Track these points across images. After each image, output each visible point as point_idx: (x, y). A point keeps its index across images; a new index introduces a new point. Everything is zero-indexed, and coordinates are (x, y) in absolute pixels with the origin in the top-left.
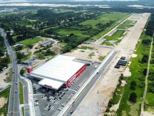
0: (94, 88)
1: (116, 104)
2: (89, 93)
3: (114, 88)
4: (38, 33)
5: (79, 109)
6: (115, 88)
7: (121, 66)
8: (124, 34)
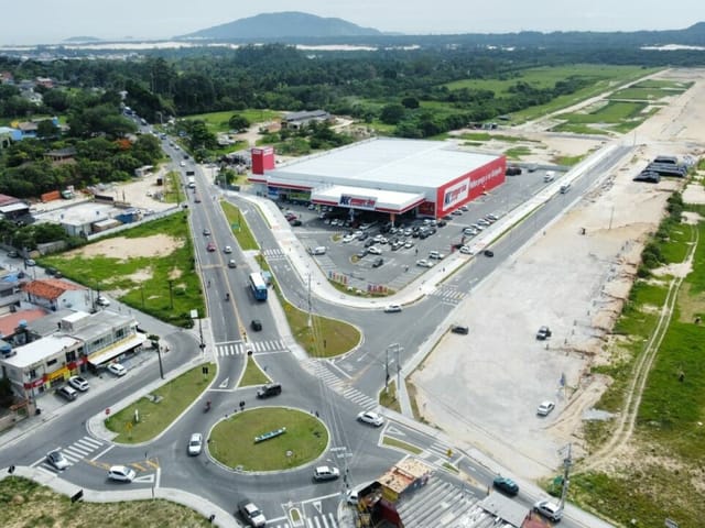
0: (559, 222)
1: (676, 262)
2: (544, 233)
3: (652, 224)
4: (259, 98)
5: (511, 267)
6: (657, 225)
7: (663, 178)
8: (646, 111)
